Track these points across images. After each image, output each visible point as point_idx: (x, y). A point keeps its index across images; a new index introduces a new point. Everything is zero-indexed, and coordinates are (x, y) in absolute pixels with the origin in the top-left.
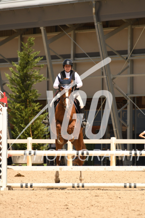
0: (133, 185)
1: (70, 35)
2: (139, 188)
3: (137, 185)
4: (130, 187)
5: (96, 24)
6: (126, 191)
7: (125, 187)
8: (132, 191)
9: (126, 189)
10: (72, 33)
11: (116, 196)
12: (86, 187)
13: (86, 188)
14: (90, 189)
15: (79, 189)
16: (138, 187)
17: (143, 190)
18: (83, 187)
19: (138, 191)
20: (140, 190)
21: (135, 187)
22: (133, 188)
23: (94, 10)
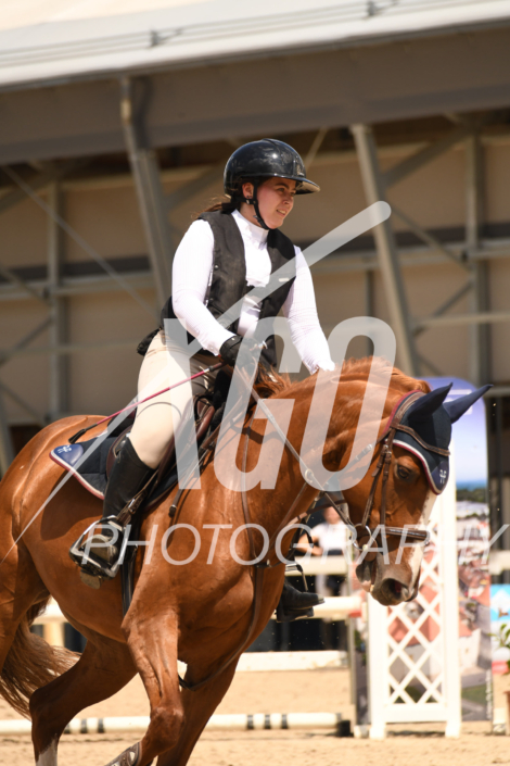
0: (276, 720)
1: (45, 198)
2: (300, 731)
3: (292, 720)
4: (268, 727)
5: (134, 158)
6: (252, 742)
7: (250, 727)
8: (274, 742)
9: (252, 734)
10: (50, 190)
11: (219, 760)
12: (112, 731)
13: (111, 736)
14: (125, 736)
15: (88, 741)
16: (297, 727)
17: (312, 735)
18: (101, 730)
19: (294, 742)
20: (304, 738)
21: (285, 726)
22: (276, 728)
23: (126, 109)
